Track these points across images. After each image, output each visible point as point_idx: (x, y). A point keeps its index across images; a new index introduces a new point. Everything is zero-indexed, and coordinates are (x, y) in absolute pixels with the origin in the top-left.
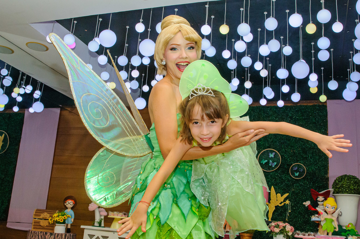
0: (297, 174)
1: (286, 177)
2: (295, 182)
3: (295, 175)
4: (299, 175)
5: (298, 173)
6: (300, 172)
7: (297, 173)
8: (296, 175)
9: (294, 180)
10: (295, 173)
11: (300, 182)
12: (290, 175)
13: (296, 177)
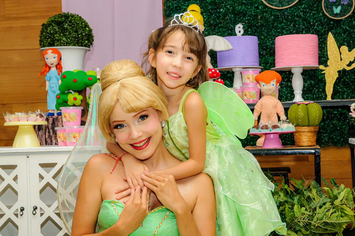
0: (337, 10)
1: (315, 16)
2: (334, 25)
3: (333, 11)
4: (341, 11)
5: (339, 8)
6: (343, 5)
7: (336, 8)
8: (335, 13)
9: (332, 23)
10: (334, 8)
11: (344, 25)
12: (323, 12)
13: (336, 15)
